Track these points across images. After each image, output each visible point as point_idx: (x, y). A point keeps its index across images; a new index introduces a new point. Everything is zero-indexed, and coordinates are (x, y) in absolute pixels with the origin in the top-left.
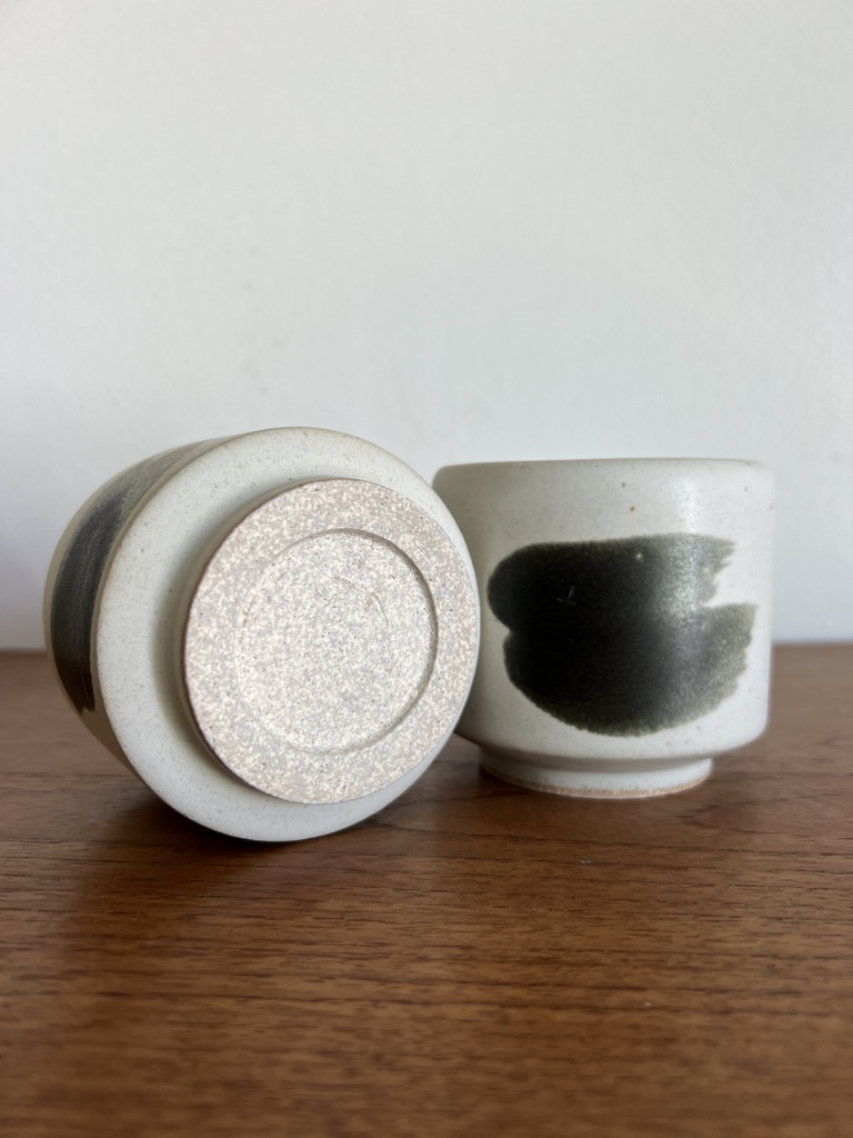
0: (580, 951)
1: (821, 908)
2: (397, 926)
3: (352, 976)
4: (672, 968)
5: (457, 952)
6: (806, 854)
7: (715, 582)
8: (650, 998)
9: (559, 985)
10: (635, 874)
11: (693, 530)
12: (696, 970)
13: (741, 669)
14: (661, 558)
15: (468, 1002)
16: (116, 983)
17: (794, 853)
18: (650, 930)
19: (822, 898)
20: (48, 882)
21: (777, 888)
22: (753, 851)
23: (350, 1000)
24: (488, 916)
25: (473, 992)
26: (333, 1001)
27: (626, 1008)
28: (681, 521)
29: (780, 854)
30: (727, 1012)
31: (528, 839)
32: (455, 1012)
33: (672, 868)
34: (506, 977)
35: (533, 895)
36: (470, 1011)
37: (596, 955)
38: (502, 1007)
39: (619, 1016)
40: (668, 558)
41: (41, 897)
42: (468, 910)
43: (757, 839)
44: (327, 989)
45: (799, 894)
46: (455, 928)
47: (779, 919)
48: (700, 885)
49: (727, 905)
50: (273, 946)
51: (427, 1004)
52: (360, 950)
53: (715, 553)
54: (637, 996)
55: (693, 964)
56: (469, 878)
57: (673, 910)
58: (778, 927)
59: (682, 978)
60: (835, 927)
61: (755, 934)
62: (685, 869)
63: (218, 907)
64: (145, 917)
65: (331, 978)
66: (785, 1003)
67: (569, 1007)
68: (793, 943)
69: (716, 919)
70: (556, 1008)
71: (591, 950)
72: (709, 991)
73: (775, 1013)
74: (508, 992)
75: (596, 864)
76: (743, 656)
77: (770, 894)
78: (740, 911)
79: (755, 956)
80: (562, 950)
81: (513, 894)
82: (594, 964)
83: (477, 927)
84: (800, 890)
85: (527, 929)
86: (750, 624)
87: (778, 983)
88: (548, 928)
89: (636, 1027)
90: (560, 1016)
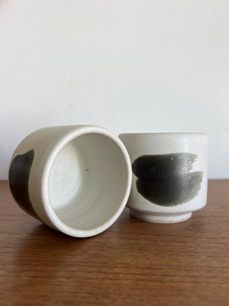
0: (158, 265)
1: (222, 254)
2: (109, 258)
3: (97, 272)
4: (182, 270)
5: (125, 265)
6: (218, 239)
7: (192, 166)
8: (176, 279)
9: (152, 275)
10: (172, 244)
11: (186, 152)
12: (189, 271)
13: (200, 188)
14: (178, 159)
15: (128, 279)
16: (34, 274)
17: (215, 238)
18: (176, 260)
19: (222, 251)
20: (16, 245)
21: (210, 248)
22: (203, 238)
23: (96, 278)
24: (133, 255)
25: (129, 277)
26: (92, 279)
27: (170, 281)
28: (183, 149)
29: (211, 238)
30: (197, 282)
31: (144, 234)
32: (125, 282)
33: (182, 242)
34: (138, 272)
35: (145, 250)
36: (129, 282)
37: (162, 267)
38: (137, 280)
39: (168, 284)
40: (180, 159)
41: (14, 250)
42: (128, 254)
43: (205, 234)
44: (90, 275)
45: (216, 250)
46: (125, 258)
47: (211, 257)
48: (190, 247)
49: (197, 253)
50: (76, 263)
51: (117, 280)
52: (99, 265)
53: (192, 158)
54: (173, 278)
55: (188, 269)
56: (128, 245)
57: (182, 254)
58: (210, 259)
59: (185, 273)
60: (226, 259)
61: (204, 261)
62: (186, 242)
63: (61, 252)
64: (42, 255)
65: (91, 272)
66: (212, 280)
67: (155, 281)
68: (214, 263)
69: (194, 256)
70: (151, 281)
71: (161, 265)
72: (192, 277)
73: (209, 283)
74: (139, 277)
75: (162, 241)
76: (200, 185)
77: (208, 250)
78: (200, 254)
79: (204, 267)
80: (153, 265)
81: (140, 249)
82: (161, 269)
83: (130, 258)
84: (216, 249)
85: (144, 259)
86: (202, 176)
87: (211, 275)
88: (149, 259)
89: (172, 287)
90: (152, 284)
